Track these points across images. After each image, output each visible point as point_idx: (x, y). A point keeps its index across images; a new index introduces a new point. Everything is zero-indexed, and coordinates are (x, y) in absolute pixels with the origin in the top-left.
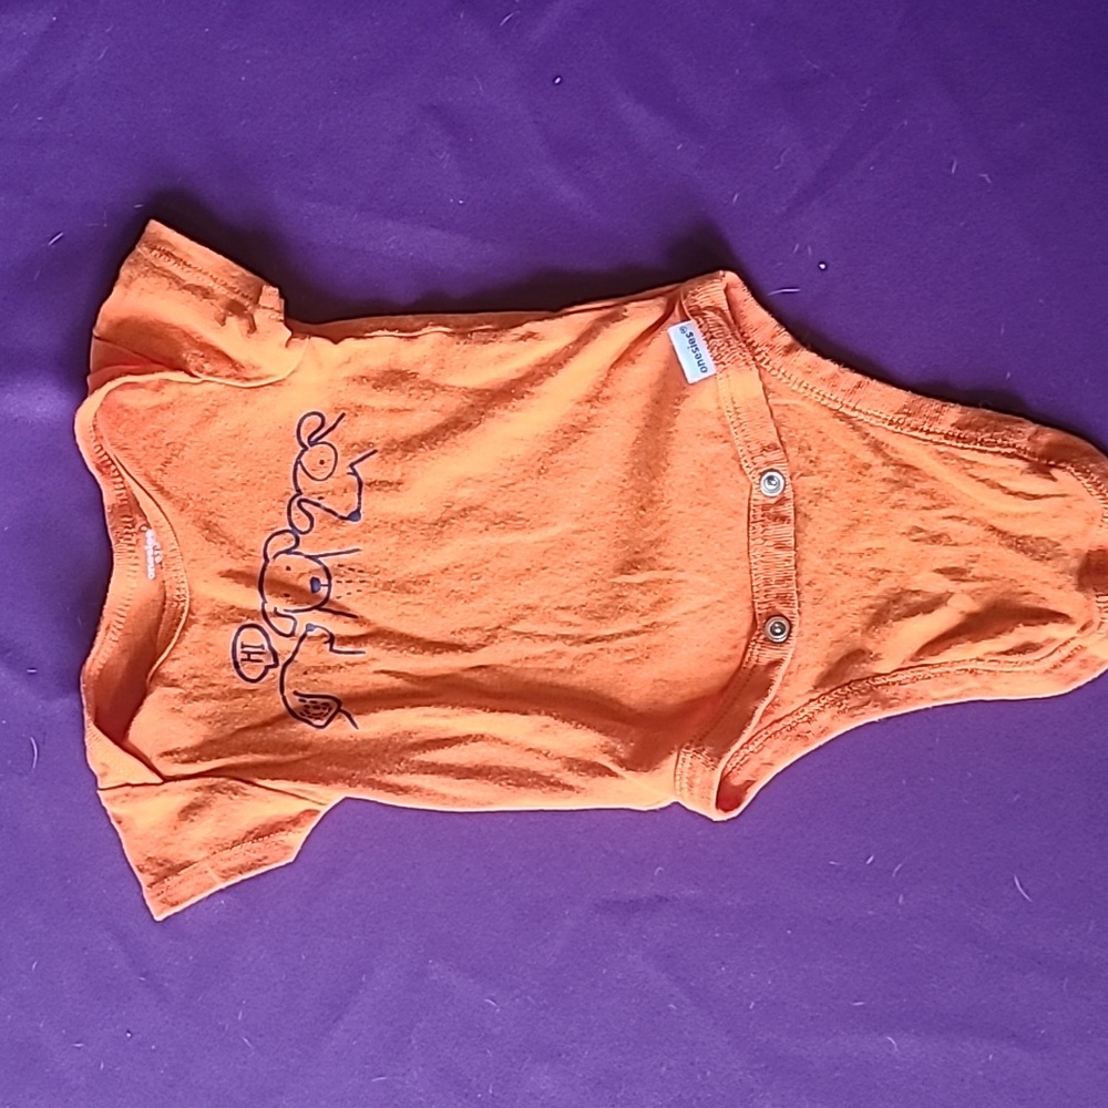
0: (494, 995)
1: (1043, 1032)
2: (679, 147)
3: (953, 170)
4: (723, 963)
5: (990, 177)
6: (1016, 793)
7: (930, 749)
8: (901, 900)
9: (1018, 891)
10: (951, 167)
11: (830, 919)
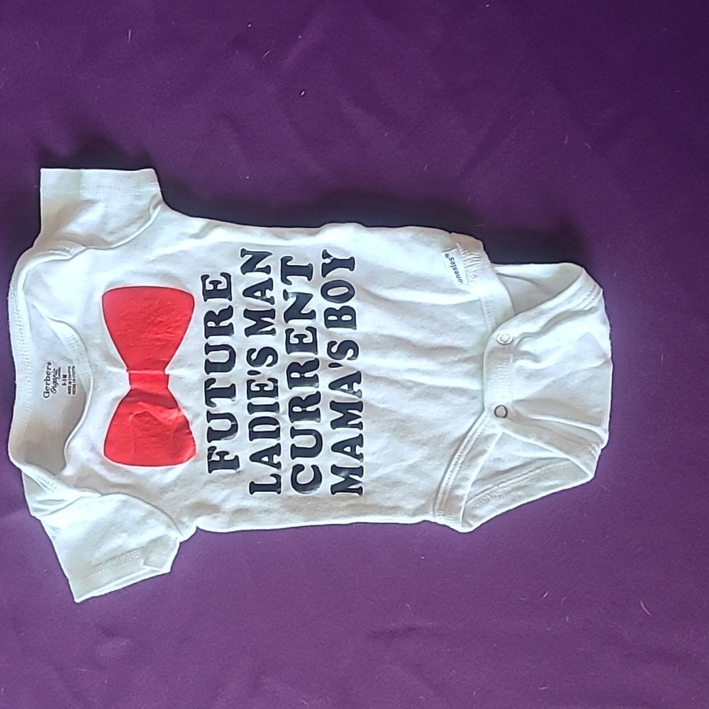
0: (305, 696)
1: (663, 700)
2: (386, 135)
3: (566, 142)
4: (453, 668)
5: (591, 145)
6: (639, 546)
7: (581, 521)
8: (567, 619)
9: (644, 611)
10: (564, 140)
11: (521, 634)
